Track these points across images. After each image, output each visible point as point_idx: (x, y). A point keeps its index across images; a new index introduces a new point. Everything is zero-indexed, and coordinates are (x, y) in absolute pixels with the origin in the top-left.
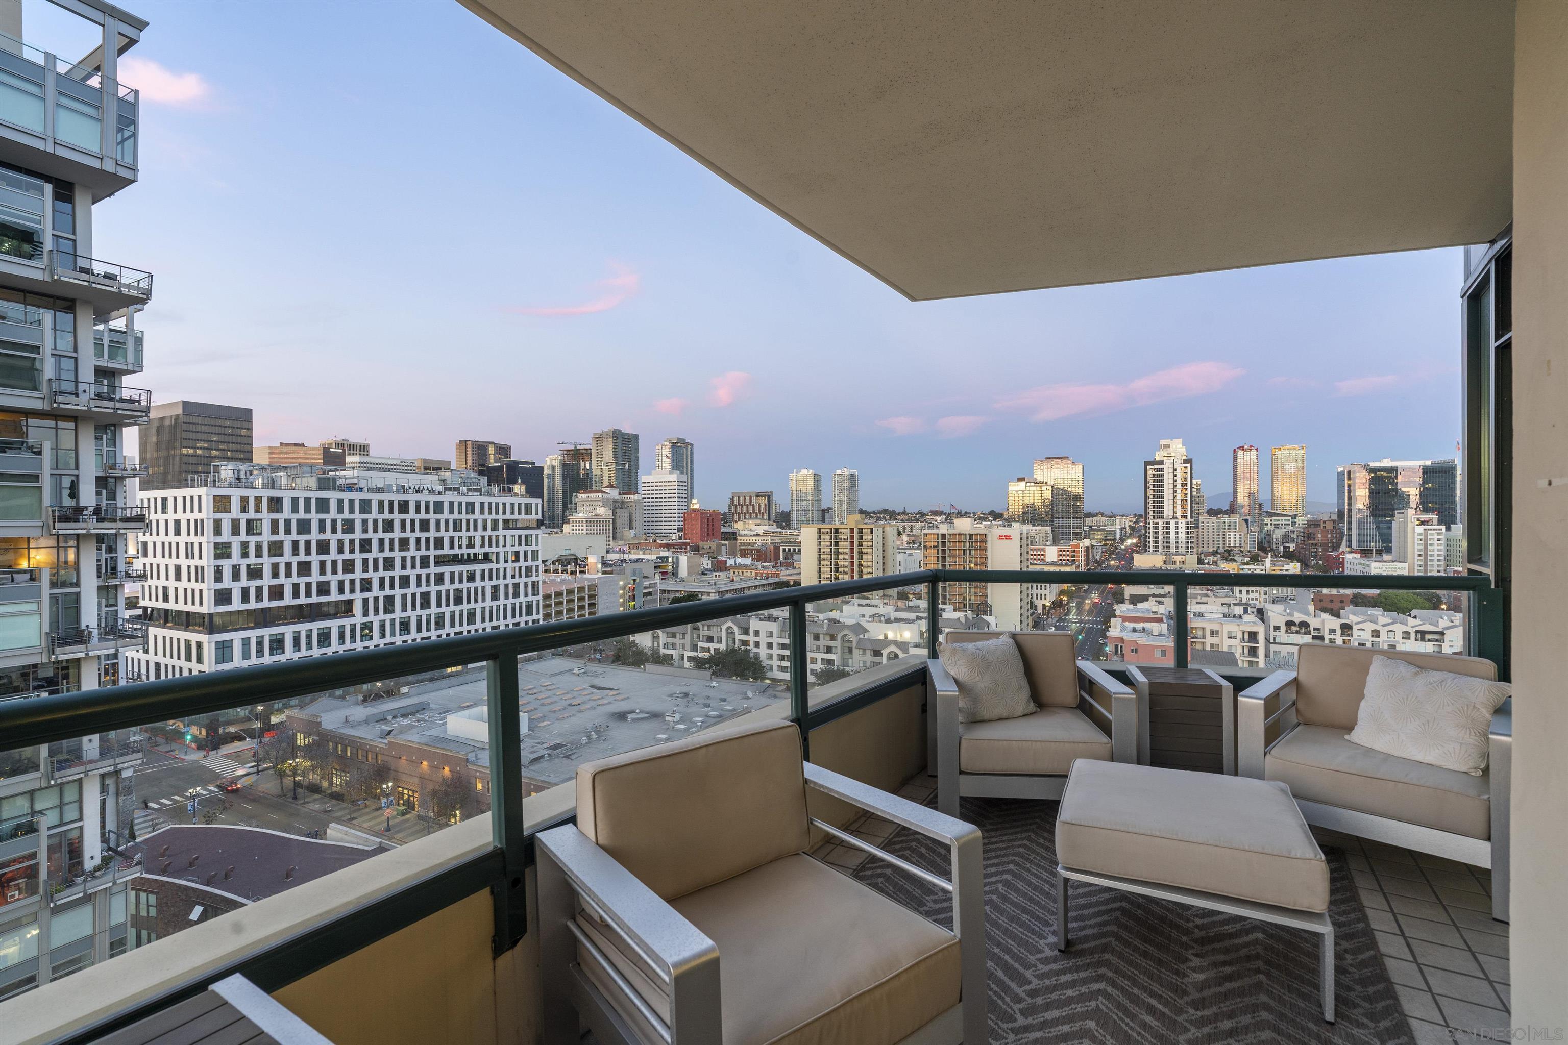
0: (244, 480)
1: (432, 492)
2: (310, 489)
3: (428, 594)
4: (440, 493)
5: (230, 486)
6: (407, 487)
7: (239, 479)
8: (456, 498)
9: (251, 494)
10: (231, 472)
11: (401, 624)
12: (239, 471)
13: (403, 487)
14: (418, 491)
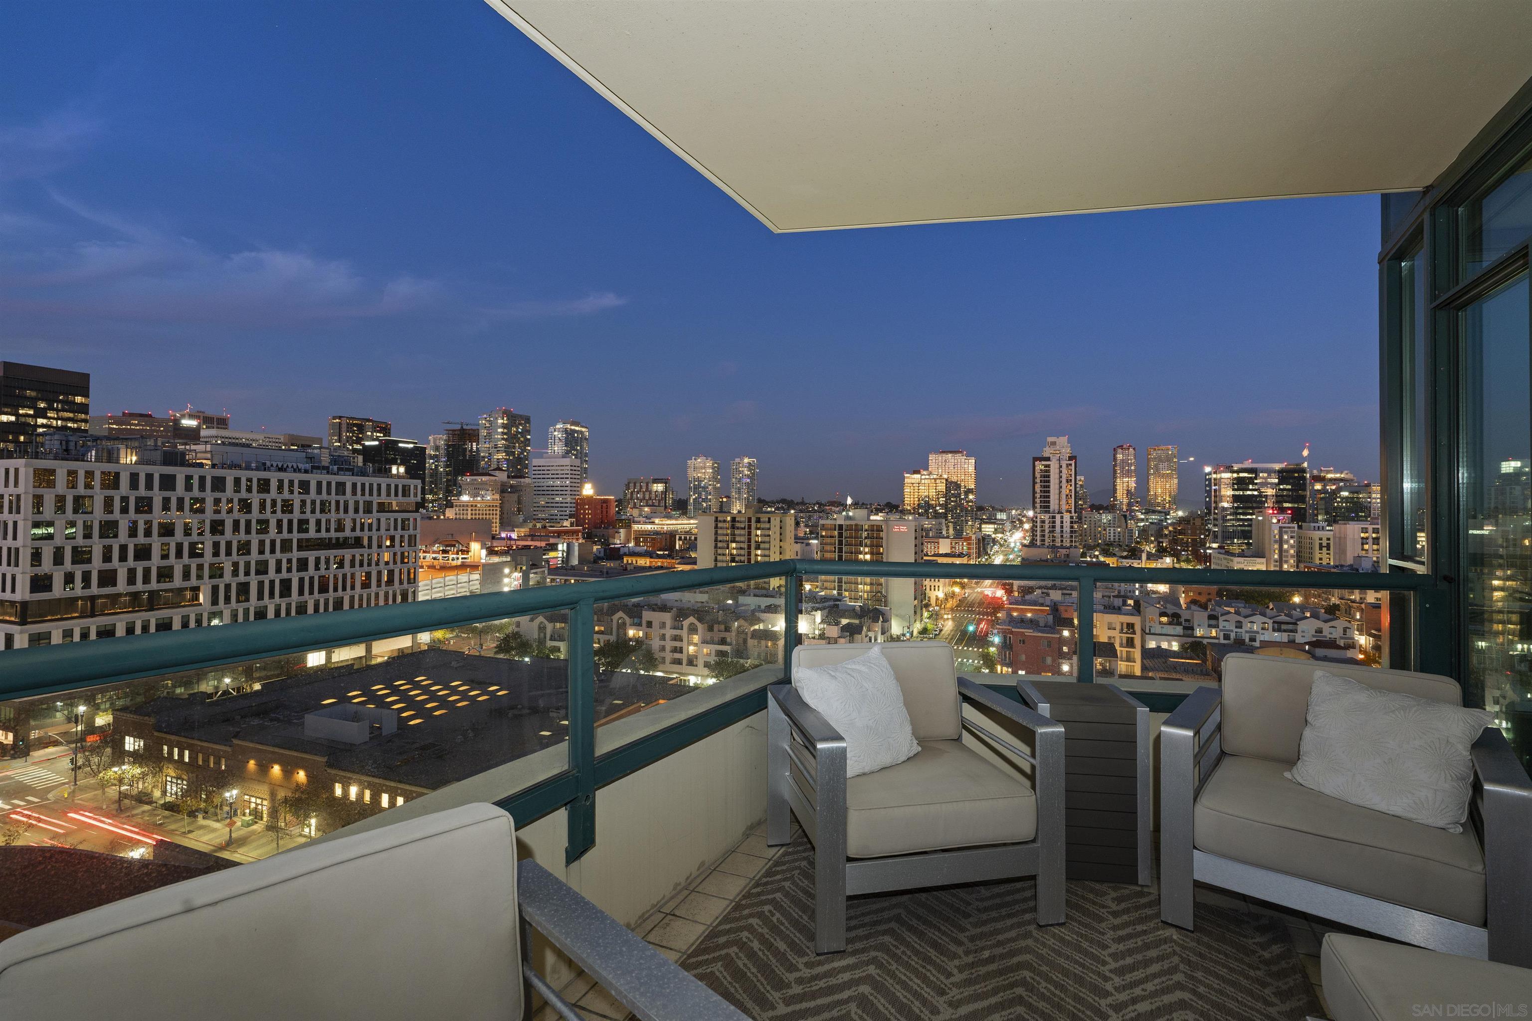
0: (73, 452)
1: (297, 470)
2: (154, 464)
3: (289, 581)
4: (306, 472)
5: (56, 458)
6: (268, 464)
7: (67, 450)
8: (325, 478)
9: (81, 468)
10: (57, 443)
11: (256, 613)
12: (67, 442)
13: (264, 464)
14: (281, 469)
